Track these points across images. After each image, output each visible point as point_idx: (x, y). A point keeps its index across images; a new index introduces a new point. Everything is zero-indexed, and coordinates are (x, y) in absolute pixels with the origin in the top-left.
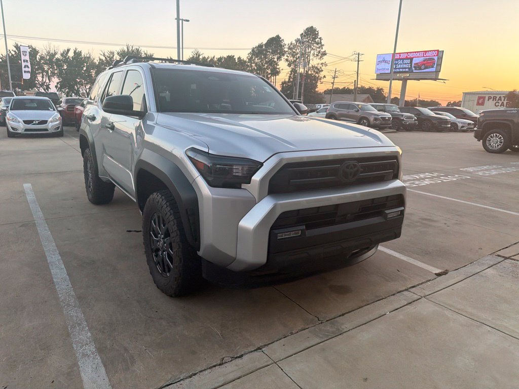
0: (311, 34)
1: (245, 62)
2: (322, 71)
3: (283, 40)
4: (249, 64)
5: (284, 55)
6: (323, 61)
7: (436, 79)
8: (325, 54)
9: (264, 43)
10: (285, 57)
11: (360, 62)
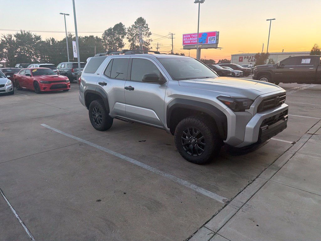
0: (141, 21)
1: (101, 39)
2: (150, 44)
3: (124, 26)
4: (103, 40)
5: (125, 35)
6: (150, 38)
7: (216, 48)
8: (151, 34)
9: (113, 27)
10: (126, 36)
11: (173, 39)
